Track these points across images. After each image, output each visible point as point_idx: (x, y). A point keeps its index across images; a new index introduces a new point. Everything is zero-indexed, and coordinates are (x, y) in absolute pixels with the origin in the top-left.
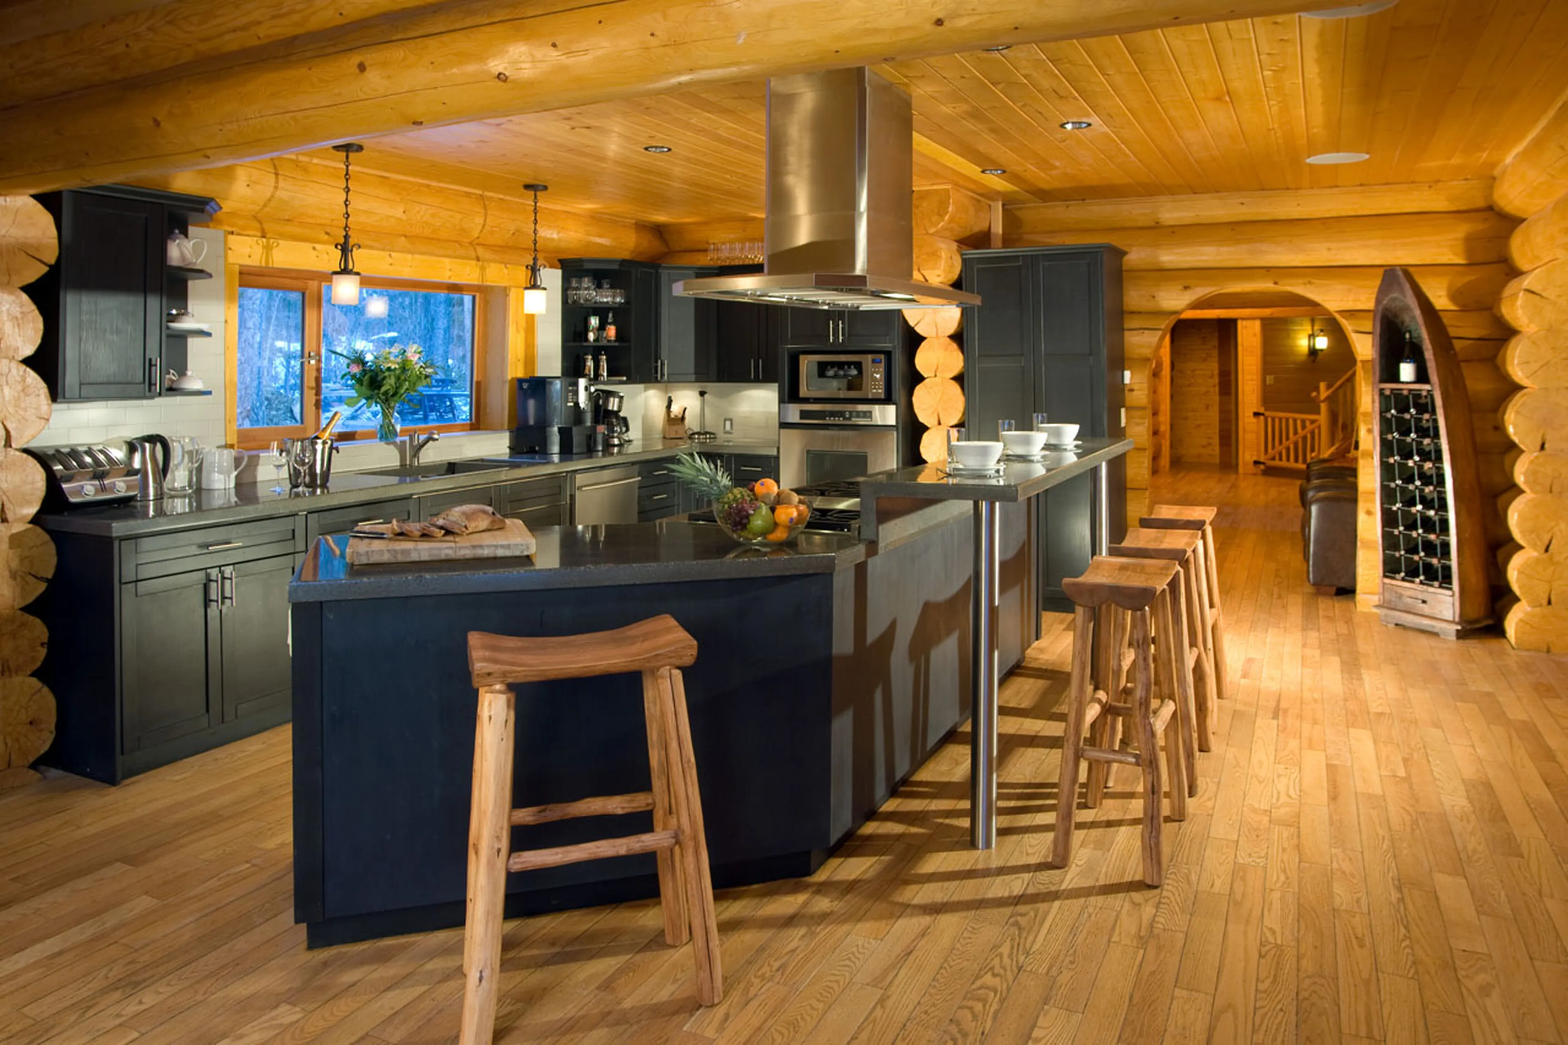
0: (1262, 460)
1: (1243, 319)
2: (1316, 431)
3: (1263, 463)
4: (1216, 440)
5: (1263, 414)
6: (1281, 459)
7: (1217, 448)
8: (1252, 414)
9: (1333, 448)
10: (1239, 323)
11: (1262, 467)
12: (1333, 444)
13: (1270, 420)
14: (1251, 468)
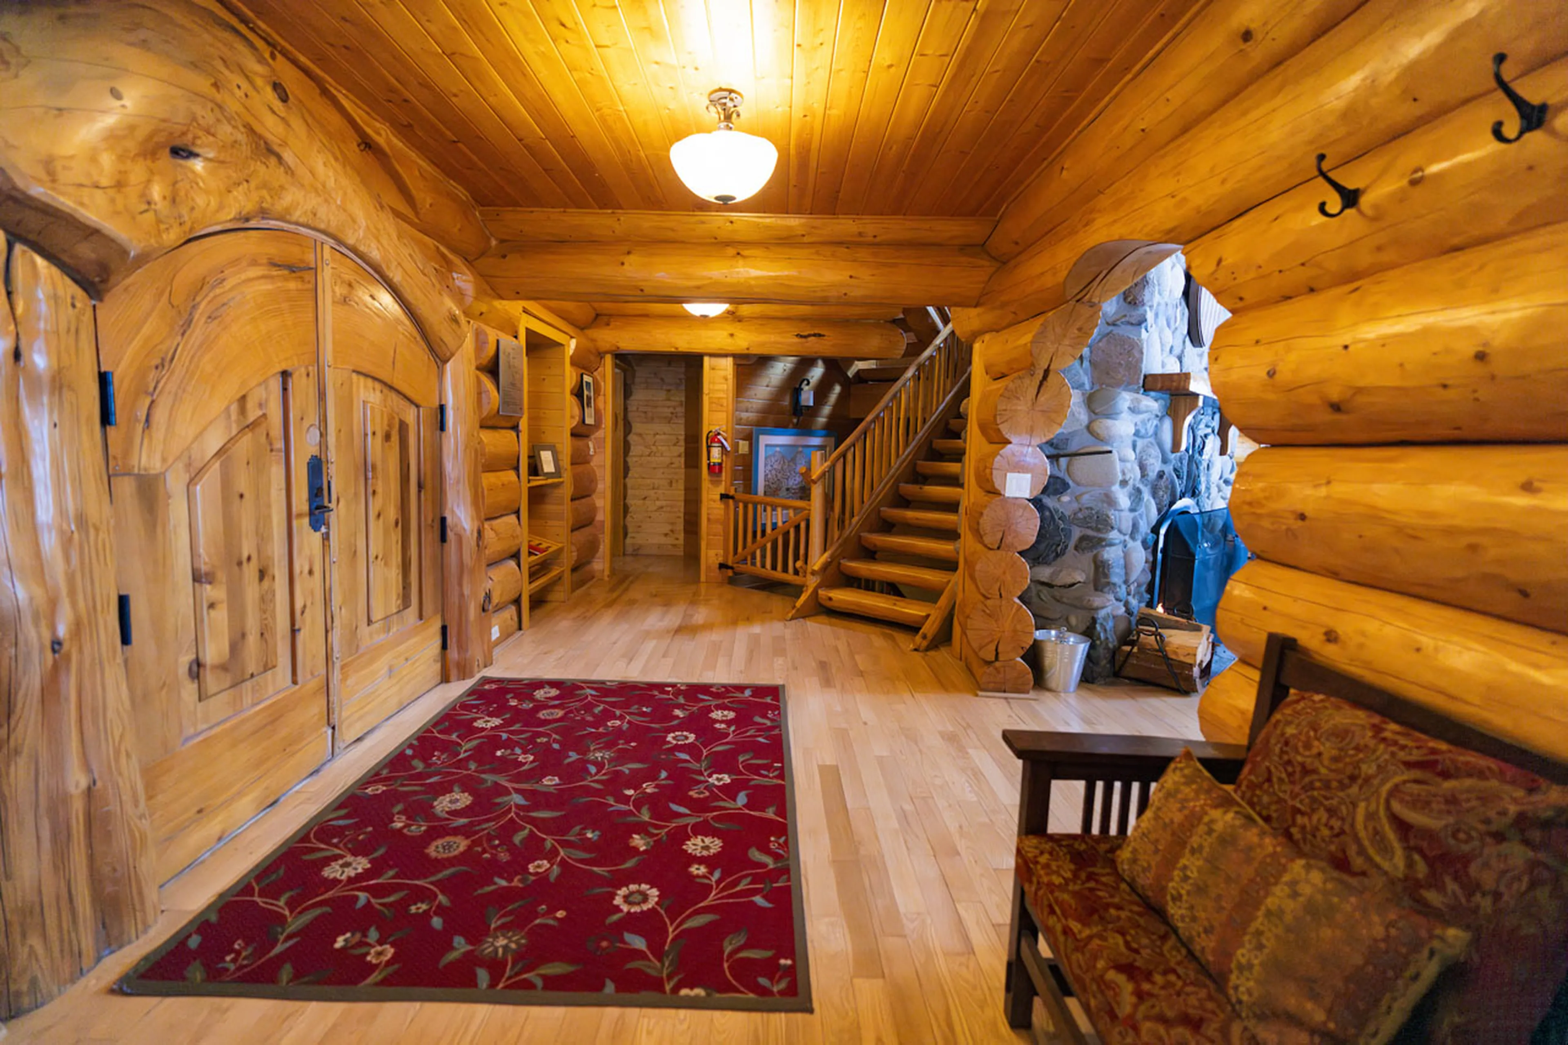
0: (730, 563)
1: (712, 355)
2: (803, 525)
3: (732, 568)
4: (680, 526)
5: (732, 497)
6: (754, 564)
7: (681, 536)
8: (718, 497)
9: (827, 554)
10: (706, 359)
11: (730, 573)
12: (825, 550)
13: (741, 505)
14: (716, 573)
